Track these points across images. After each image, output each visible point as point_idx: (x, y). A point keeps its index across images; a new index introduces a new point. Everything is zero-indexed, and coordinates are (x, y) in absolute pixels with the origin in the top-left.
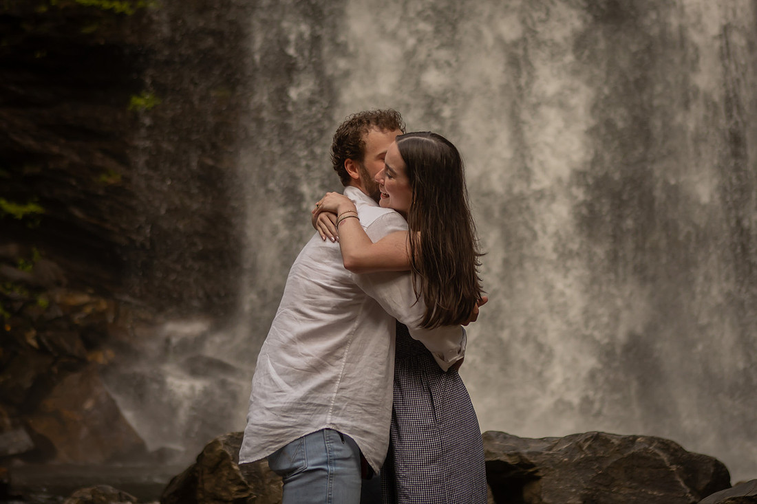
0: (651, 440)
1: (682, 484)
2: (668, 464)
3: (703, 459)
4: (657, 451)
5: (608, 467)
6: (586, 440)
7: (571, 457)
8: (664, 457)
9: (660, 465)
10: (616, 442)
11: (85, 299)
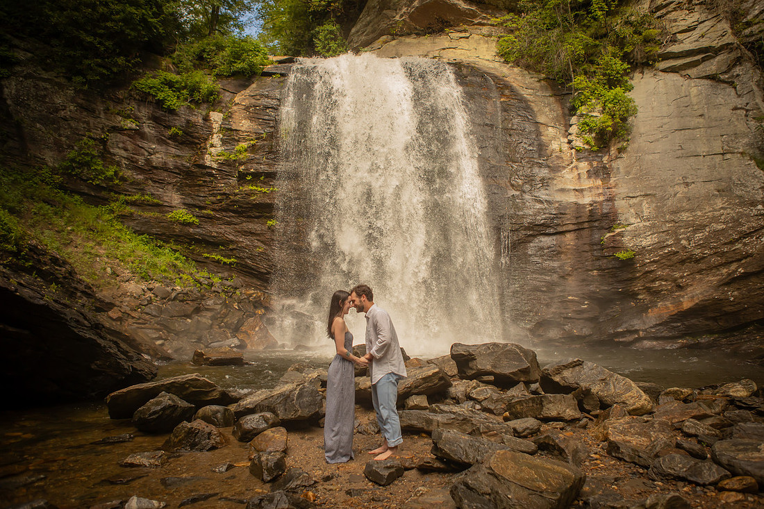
11: (253, 291)
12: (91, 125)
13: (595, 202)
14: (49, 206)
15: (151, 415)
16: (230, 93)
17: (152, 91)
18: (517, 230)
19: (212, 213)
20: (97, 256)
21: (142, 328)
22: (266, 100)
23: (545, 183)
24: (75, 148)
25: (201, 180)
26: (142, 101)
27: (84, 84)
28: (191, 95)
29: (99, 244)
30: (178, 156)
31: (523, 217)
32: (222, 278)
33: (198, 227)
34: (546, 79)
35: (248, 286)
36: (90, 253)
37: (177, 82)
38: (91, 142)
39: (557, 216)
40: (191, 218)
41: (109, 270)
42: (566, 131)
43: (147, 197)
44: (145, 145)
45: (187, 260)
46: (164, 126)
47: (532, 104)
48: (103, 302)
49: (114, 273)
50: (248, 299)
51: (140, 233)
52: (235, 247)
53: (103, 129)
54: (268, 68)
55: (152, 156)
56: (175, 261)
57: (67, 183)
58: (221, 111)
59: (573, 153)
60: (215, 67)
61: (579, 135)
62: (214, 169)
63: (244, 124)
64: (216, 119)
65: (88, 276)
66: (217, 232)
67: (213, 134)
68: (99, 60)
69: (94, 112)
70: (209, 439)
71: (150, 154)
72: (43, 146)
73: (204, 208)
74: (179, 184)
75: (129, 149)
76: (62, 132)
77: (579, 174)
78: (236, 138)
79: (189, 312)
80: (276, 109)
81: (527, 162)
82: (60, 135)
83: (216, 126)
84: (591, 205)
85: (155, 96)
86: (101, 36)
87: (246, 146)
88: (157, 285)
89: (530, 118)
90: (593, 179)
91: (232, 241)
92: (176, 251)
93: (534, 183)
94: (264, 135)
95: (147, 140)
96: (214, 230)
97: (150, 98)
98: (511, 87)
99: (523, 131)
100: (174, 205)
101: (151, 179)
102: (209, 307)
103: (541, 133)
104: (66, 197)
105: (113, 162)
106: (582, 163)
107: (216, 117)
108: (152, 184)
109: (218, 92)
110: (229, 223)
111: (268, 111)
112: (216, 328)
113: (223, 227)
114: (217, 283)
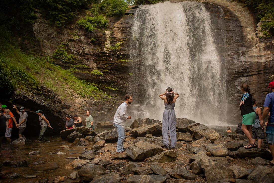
12: (63, 39)
13: (267, 61)
14: (49, 71)
15: (70, 137)
16: (113, 23)
17: (83, 25)
18: (230, 75)
19: (108, 71)
20: (66, 88)
21: (82, 115)
22: (127, 25)
23: (244, 54)
24: (58, 48)
25: (103, 58)
26: (80, 28)
27: (59, 24)
28: (98, 25)
29: (67, 84)
30: (94, 49)
31: (233, 69)
32: (112, 96)
33: (102, 76)
34: (247, 6)
35: (122, 99)
36: (64, 87)
37: (93, 20)
38: (63, 46)
39: (248, 68)
40: (100, 73)
41: (70, 93)
42: (255, 29)
43: (83, 66)
44: (82, 46)
45: (99, 89)
46: (89, 38)
47: (239, 18)
48: (67, 105)
49: (72, 95)
51: (81, 79)
52: (117, 84)
53: (67, 40)
54: (127, 11)
55: (85, 50)
56: (94, 90)
57: (55, 62)
58: (110, 31)
59: (258, 39)
60: (107, 12)
61: (261, 31)
62: (108, 53)
63: (118, 35)
64: (108, 34)
65: (63, 96)
66: (110, 78)
67: (107, 40)
68: (64, 15)
69: (64, 34)
70: (84, 143)
71: (84, 49)
72: (47, 48)
73: (105, 69)
74: (95, 60)
75: (77, 47)
76: (53, 43)
77: (260, 49)
78: (116, 41)
79: (99, 109)
80: (130, 28)
81: (236, 44)
82: (52, 44)
83: (108, 37)
84: (265, 63)
85: (85, 26)
86: (64, 5)
87: (119, 44)
88: (88, 99)
89: (238, 24)
90: (266, 51)
91: (116, 82)
92: (95, 86)
93: (238, 54)
94: (126, 39)
95: (83, 44)
96: (108, 77)
97: (83, 27)
98: (230, 11)
99: (235, 31)
100: (93, 68)
101: (85, 58)
102: (106, 107)
103: (243, 31)
104: (55, 67)
105: (71, 53)
106: (262, 44)
107: (108, 33)
108: (85, 60)
109: (108, 23)
110: (114, 75)
111: (127, 29)
112: (109, 115)
113: (112, 76)
114: (110, 98)
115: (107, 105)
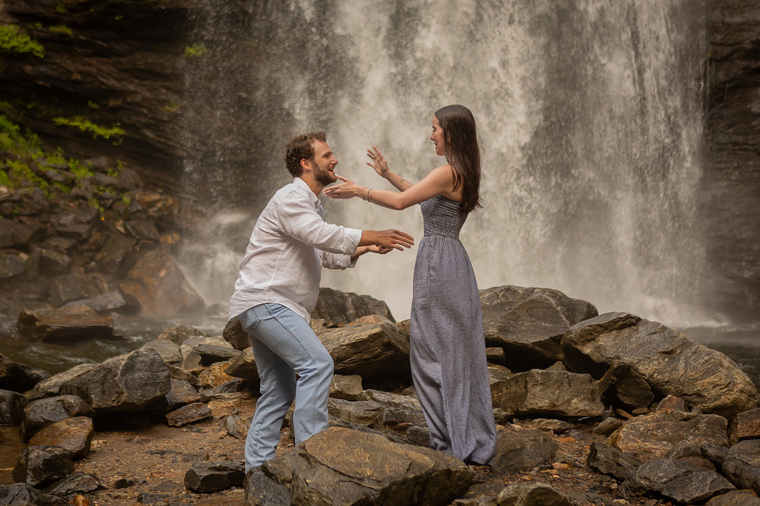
0: (544, 290)
1: (564, 319)
2: (555, 306)
3: (579, 302)
4: (548, 298)
5: (516, 309)
6: (501, 291)
7: (491, 302)
8: (552, 301)
9: (550, 307)
10: (521, 292)
11: (157, 197)
19: (69, 31)
32: (94, 169)
33: (41, 62)
35: (150, 185)
40: (26, 43)
45: (22, 132)
50: (144, 211)
52: (119, 103)
66: (81, 73)
73: (55, 21)
79: (23, 240)
91: (114, 93)
96: (73, 67)
102: (64, 229)
110: (104, 54)
112: (78, 273)
113: (93, 61)
114: (84, 179)
115: (71, 217)
